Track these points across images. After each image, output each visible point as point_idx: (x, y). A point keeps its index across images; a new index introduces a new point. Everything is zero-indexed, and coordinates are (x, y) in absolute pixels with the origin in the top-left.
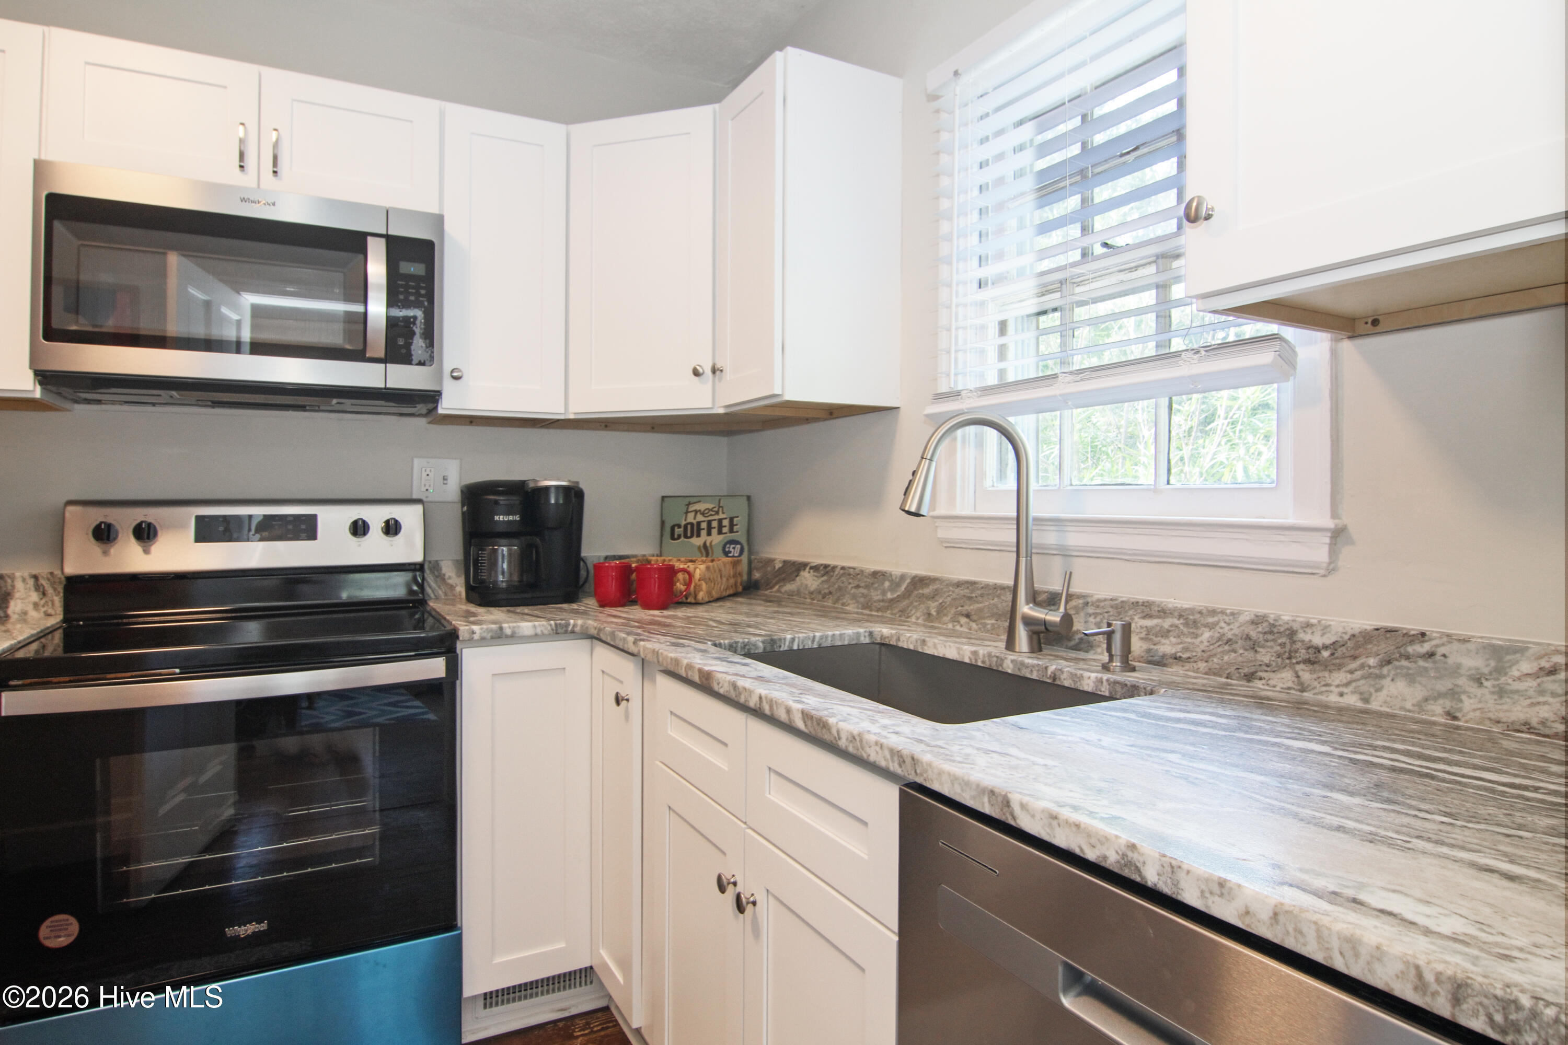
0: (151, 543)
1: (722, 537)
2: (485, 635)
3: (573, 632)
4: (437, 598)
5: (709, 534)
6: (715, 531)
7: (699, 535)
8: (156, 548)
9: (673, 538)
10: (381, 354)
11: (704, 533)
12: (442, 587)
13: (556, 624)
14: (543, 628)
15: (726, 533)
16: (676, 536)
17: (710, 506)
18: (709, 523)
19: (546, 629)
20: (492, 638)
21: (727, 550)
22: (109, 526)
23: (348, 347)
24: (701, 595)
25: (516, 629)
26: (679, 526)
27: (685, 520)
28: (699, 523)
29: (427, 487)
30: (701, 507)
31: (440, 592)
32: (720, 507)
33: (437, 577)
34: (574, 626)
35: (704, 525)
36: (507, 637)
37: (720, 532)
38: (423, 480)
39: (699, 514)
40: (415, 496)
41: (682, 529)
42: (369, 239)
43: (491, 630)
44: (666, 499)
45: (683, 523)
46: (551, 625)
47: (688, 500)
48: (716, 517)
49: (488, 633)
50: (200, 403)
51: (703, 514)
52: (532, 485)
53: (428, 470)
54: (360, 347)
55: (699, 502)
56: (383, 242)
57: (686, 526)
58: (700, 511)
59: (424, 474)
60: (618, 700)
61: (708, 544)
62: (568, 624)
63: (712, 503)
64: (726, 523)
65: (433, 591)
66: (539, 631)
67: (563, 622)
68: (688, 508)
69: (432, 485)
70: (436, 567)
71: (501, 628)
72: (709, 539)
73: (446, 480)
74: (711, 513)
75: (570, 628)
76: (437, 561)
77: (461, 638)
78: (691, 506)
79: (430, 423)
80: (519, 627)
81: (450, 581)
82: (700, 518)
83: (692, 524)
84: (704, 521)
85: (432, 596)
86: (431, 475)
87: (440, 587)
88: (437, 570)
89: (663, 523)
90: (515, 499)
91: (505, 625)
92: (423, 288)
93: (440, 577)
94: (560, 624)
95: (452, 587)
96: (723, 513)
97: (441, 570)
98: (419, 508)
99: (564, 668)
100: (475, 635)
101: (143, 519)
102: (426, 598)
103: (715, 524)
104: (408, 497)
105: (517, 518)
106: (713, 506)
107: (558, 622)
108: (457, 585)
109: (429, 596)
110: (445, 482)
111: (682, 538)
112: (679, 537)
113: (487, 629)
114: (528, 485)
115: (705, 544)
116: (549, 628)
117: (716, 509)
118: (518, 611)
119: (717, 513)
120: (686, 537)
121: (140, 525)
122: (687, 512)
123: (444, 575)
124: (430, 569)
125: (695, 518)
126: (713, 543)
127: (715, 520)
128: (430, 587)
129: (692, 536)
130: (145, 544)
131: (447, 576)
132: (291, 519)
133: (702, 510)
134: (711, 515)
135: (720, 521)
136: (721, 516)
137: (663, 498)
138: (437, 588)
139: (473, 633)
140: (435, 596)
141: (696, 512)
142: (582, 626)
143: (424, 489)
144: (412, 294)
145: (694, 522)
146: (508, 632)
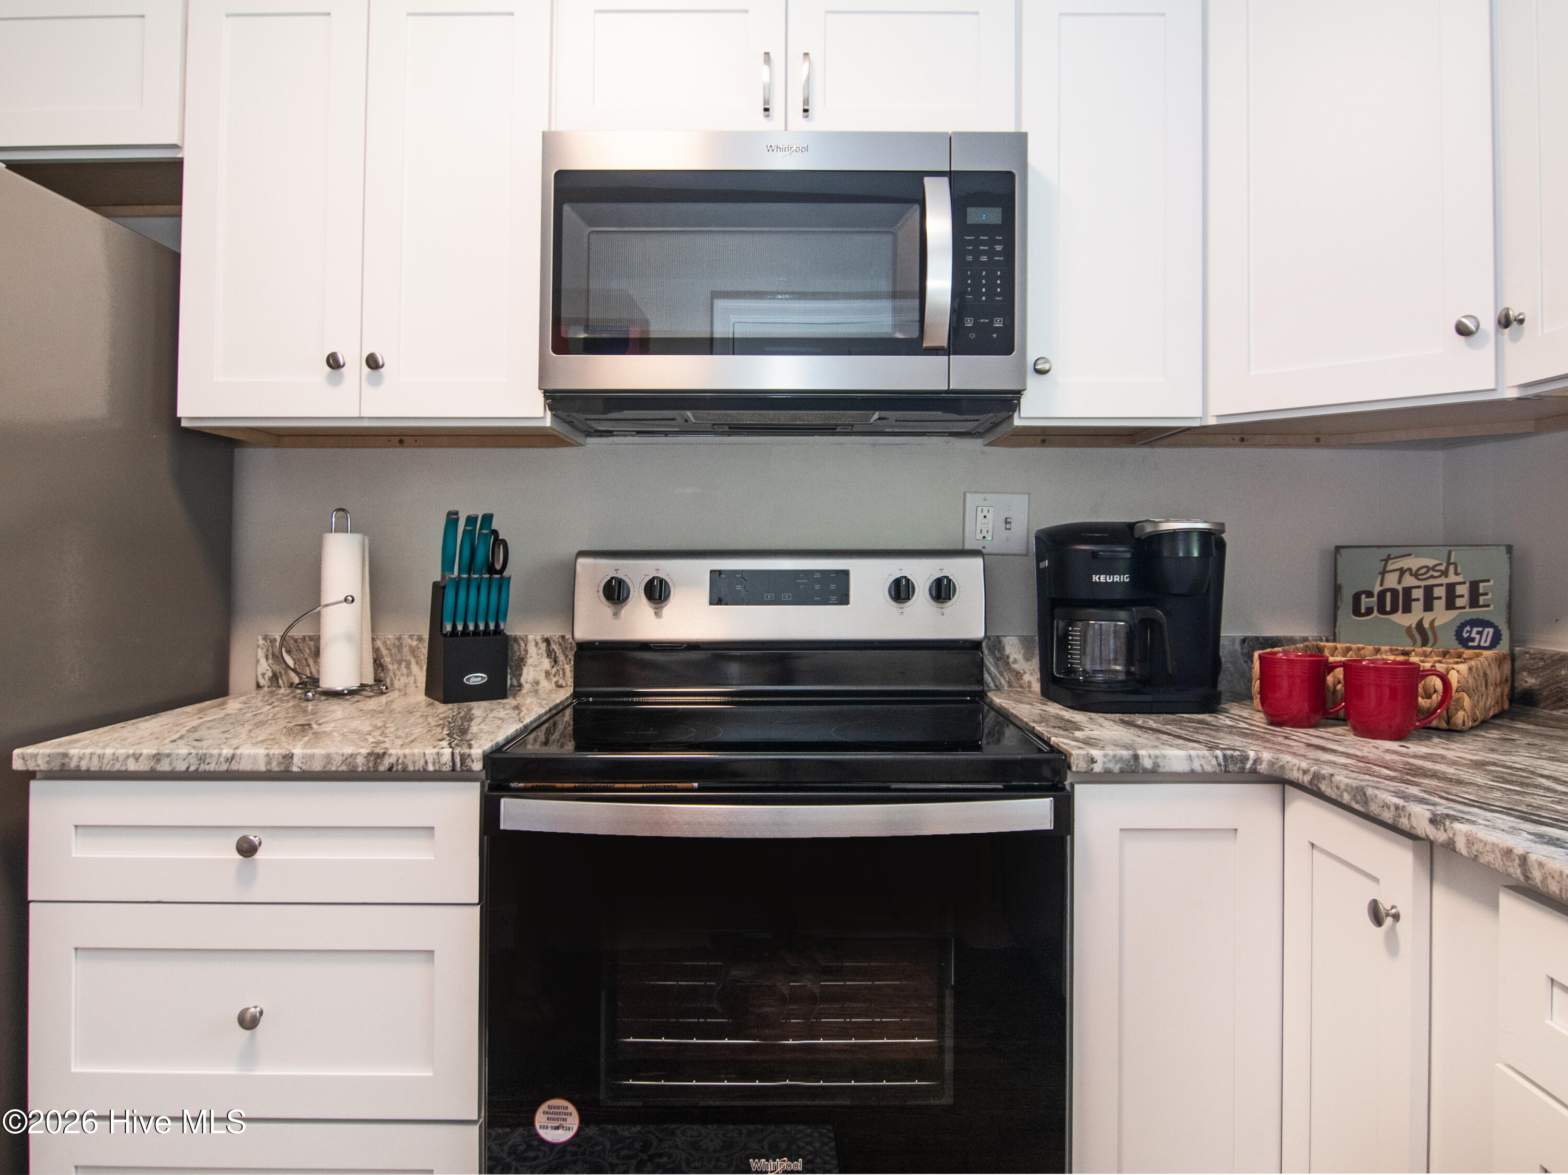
0: (663, 604)
1: (1453, 614)
2: (1111, 766)
3: (1254, 771)
4: (998, 688)
5: (1428, 607)
6: (1439, 605)
7: (1407, 609)
8: (669, 609)
9: (1357, 612)
10: (944, 343)
11: (1417, 607)
12: (1005, 674)
13: (1225, 756)
14: (1203, 762)
15: (1464, 608)
16: (1363, 611)
17: (1431, 562)
18: (1429, 590)
19: (1209, 762)
20: (1122, 771)
21: (1465, 635)
22: (620, 582)
23: (899, 335)
24: (1460, 717)
25: (1159, 760)
26: (1369, 594)
27: (1381, 585)
28: (1408, 591)
29: (984, 534)
30: (1413, 563)
31: (1003, 681)
32: (1449, 564)
33: (999, 659)
34: (1256, 761)
35: (1418, 594)
36: (1145, 771)
37: (1450, 605)
38: (979, 524)
39: (1407, 574)
40: (968, 546)
41: (1375, 599)
42: (927, 180)
43: (1121, 759)
44: (1342, 551)
45: (1377, 589)
46: (1216, 757)
47: (1383, 553)
48: (1443, 580)
49: (1117, 762)
50: (716, 429)
51: (1416, 575)
52: (1149, 529)
53: (985, 509)
54: (916, 334)
55: (1409, 555)
56: (945, 181)
57: (1382, 594)
58: (1410, 570)
59: (980, 516)
60: (1377, 915)
61: (1426, 625)
62: (1246, 758)
63: (1433, 557)
64: (1462, 590)
65: (993, 679)
66: (1197, 767)
67: (1237, 753)
68: (1385, 566)
69: (991, 532)
70: (996, 644)
71: (1136, 757)
72: (1428, 618)
73: (1010, 523)
74: (1431, 573)
75: (1248, 765)
76: (998, 637)
77: (1074, 769)
78: (1390, 562)
79: (990, 444)
80: (1164, 757)
81: (1015, 666)
82: (1409, 581)
83: (1394, 592)
84: (1419, 587)
85: (992, 685)
86: (990, 516)
87: (1002, 675)
88: (999, 651)
89: (1337, 590)
90: (1123, 552)
91: (1142, 752)
92: (999, 242)
93: (1003, 660)
94: (1232, 756)
95: (1018, 675)
96: (1456, 574)
97: (1004, 650)
98: (978, 562)
99: (1236, 830)
100: (1095, 766)
101: (656, 575)
102: (986, 688)
103: (1440, 592)
104: (959, 547)
105: (1126, 578)
106: (1437, 562)
107: (1229, 753)
108: (1025, 673)
109: (988, 686)
110: (1008, 526)
111: (1375, 613)
112: (1369, 611)
113: (1114, 756)
114: (1143, 528)
115: (1420, 624)
116: (1214, 762)
117: (1443, 568)
118: (1140, 722)
119: (1445, 573)
120: (1382, 610)
121: (651, 582)
122: (1383, 573)
123: (1008, 657)
124: (989, 649)
125: (1399, 582)
126: (1437, 624)
127: (1441, 585)
128: (990, 674)
129: (1394, 610)
130: (657, 606)
131: (1011, 660)
132: (818, 575)
133: (1414, 569)
134: (1432, 577)
135: (1451, 588)
136: (1452, 578)
137: (1338, 549)
138: (998, 675)
139: (1093, 761)
140: (996, 686)
141: (1402, 572)
142: (1271, 764)
143: (980, 537)
144: (984, 253)
145: (1400, 588)
146: (1147, 763)
